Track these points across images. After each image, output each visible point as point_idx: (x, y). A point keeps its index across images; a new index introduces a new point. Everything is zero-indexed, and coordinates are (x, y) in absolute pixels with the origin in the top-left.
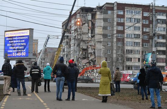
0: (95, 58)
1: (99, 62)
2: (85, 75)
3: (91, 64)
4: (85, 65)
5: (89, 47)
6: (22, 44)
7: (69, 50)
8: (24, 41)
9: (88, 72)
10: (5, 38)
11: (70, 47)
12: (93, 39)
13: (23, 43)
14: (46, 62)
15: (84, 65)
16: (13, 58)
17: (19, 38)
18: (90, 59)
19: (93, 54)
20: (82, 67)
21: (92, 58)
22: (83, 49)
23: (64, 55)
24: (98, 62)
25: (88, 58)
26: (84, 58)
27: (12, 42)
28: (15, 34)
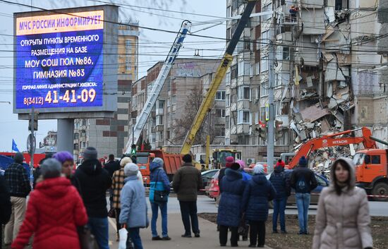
0: (351, 99)
1: (366, 115)
2: (314, 165)
3: (338, 124)
4: (314, 129)
5: (329, 57)
6: (79, 61)
7: (255, 71)
8: (84, 50)
9: (325, 155)
10: (18, 39)
11: (258, 60)
12: (342, 27)
13: (81, 55)
14: (168, 114)
15: (310, 125)
16: (46, 110)
17: (67, 40)
18: (333, 104)
19: (343, 85)
20: (304, 136)
21: (339, 102)
22: (307, 67)
23: (237, 88)
24: (363, 116)
25: (323, 101)
26: (310, 102)
27: (41, 53)
28: (51, 24)
